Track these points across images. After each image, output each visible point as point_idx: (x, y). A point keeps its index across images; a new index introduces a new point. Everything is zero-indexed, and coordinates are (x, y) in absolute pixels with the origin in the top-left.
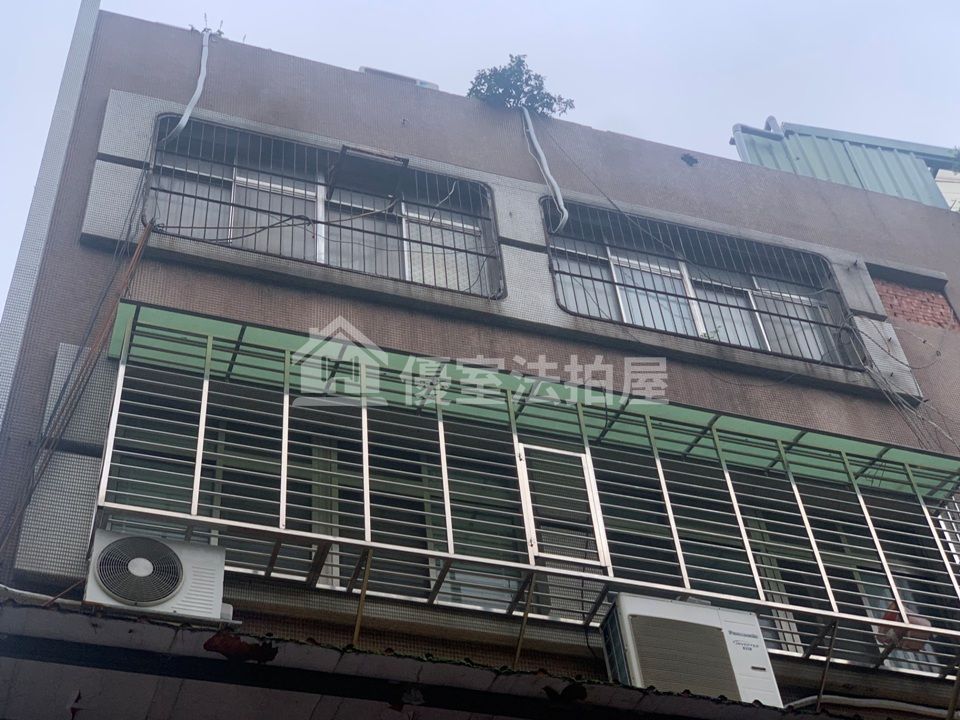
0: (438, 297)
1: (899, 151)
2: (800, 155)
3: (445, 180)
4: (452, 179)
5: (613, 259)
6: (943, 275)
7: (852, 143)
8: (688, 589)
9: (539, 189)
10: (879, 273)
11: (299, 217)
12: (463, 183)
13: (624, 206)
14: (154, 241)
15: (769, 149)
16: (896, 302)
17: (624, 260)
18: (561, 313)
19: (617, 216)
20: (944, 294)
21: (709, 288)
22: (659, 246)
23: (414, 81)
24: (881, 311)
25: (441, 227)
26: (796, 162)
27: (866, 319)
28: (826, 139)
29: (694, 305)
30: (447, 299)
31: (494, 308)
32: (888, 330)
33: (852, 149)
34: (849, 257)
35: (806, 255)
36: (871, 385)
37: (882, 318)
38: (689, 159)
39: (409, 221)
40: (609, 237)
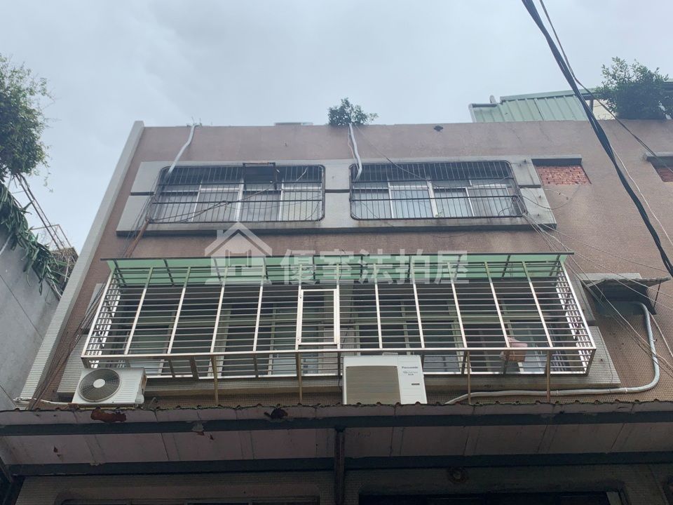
0: (288, 226)
1: (566, 96)
2: (508, 112)
3: (301, 168)
4: (305, 167)
5: (390, 187)
6: (579, 156)
7: (538, 99)
8: (381, 348)
9: (350, 162)
10: (538, 163)
11: (224, 202)
12: (310, 167)
13: (395, 160)
14: (150, 227)
15: (490, 112)
16: (550, 176)
17: (397, 187)
18: (353, 220)
19: (391, 166)
20: (581, 166)
21: (442, 191)
22: (412, 176)
23: (300, 124)
24: (537, 182)
25: (301, 191)
26: (505, 116)
27: (527, 189)
28: (524, 99)
29: (433, 202)
30: (293, 226)
31: (317, 226)
32: (541, 191)
33: (538, 102)
34: (522, 158)
35: (497, 163)
36: (525, 223)
37: (538, 186)
38: (438, 128)
39: (285, 191)
40: (390, 177)
